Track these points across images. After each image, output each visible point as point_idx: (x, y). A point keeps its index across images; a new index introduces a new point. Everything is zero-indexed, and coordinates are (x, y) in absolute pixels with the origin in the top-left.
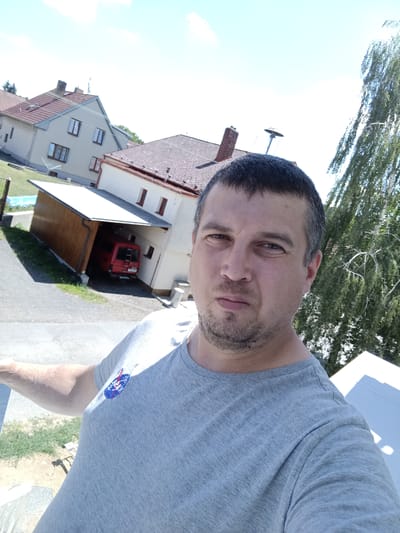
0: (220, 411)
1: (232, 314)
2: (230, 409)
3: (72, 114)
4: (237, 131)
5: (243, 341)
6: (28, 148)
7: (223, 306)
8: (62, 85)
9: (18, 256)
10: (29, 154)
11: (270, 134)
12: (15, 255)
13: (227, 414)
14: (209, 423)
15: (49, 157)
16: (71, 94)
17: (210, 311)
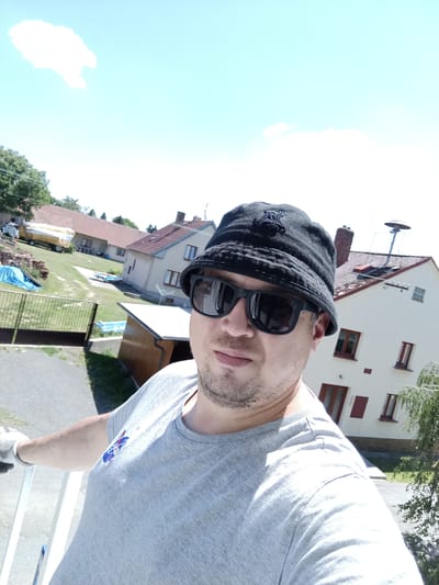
0: (204, 475)
1: (231, 371)
2: (214, 471)
3: (189, 241)
4: (352, 230)
5: (242, 401)
6: (146, 277)
7: (220, 361)
8: (181, 216)
9: (91, 384)
10: (146, 283)
11: (391, 229)
12: (88, 381)
13: (211, 478)
14: (191, 487)
15: (165, 284)
16: (190, 223)
17: (207, 366)
